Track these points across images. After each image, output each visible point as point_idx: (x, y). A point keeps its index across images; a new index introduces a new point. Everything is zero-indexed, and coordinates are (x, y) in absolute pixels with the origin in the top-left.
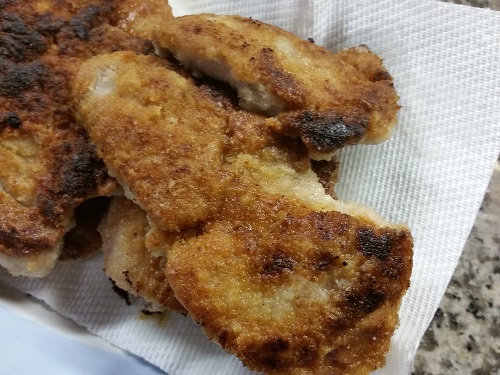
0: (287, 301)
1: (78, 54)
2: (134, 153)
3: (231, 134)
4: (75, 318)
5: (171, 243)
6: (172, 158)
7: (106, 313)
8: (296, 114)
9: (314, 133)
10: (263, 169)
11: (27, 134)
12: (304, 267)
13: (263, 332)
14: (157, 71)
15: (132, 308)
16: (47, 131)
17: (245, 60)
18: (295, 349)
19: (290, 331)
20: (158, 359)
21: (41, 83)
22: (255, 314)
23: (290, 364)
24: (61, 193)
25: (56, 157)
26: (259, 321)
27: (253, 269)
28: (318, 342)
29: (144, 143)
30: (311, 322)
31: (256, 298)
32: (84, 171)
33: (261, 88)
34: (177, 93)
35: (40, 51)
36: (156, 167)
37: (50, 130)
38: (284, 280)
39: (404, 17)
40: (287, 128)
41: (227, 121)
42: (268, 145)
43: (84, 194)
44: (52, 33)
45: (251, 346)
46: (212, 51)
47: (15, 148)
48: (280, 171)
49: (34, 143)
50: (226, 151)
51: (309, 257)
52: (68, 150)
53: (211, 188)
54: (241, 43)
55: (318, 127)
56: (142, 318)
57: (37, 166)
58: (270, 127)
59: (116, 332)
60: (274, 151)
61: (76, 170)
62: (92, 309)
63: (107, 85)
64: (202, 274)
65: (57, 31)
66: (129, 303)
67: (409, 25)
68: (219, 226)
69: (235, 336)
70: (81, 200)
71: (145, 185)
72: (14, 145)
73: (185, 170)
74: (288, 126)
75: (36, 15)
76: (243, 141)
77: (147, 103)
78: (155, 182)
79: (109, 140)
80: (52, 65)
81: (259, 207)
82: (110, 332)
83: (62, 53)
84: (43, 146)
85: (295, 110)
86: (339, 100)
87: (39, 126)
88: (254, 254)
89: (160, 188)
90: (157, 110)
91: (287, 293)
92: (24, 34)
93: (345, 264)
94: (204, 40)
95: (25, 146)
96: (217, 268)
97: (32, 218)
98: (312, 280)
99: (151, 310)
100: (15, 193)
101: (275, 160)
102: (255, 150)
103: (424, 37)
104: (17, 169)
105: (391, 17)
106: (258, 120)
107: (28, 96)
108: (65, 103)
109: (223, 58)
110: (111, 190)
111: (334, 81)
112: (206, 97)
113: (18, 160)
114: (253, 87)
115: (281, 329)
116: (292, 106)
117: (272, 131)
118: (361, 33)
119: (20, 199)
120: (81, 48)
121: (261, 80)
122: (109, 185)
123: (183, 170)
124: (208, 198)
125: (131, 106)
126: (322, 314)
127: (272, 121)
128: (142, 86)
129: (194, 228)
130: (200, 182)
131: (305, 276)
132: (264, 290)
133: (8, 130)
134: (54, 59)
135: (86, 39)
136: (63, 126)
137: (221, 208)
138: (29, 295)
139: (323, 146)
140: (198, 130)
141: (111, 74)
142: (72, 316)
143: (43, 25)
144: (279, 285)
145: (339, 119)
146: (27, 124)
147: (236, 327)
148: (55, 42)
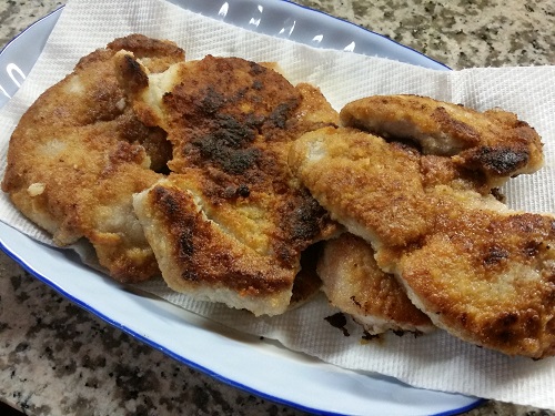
0: (509, 283)
1: (280, 139)
2: (357, 193)
3: (426, 171)
4: (306, 351)
5: (399, 257)
6: (389, 193)
7: (330, 345)
8: (475, 149)
9: (493, 161)
10: (457, 194)
11: (255, 202)
12: (518, 255)
13: (495, 310)
14: (357, 135)
15: (351, 338)
16: (269, 197)
17: (427, 117)
18: (523, 321)
19: (517, 307)
20: (391, 370)
21: (258, 163)
22: (485, 297)
23: (520, 336)
24: (294, 239)
25: (282, 216)
26: (489, 303)
27: (476, 263)
28: (540, 312)
29: (363, 185)
30: (531, 297)
31: (483, 285)
32: (310, 219)
33: (443, 135)
34: (378, 148)
35: (251, 140)
36: (378, 200)
37: (273, 195)
38: (503, 268)
39: (525, 82)
40: (470, 161)
41: (420, 163)
42: (456, 177)
43: (312, 237)
44: (258, 126)
45: (487, 324)
46: (400, 113)
47: (247, 213)
48: (470, 196)
49: (259, 207)
50: (425, 185)
51: (520, 247)
52: (292, 207)
53: (426, 209)
54: (419, 106)
55: (495, 156)
56: (362, 343)
57: (267, 225)
58: (455, 163)
59: (344, 358)
60: (461, 181)
61: (302, 219)
62: (318, 343)
63: (318, 153)
64: (436, 272)
65: (261, 124)
66: (347, 334)
67: (530, 87)
68: (437, 237)
69: (472, 317)
70: (310, 242)
71: (372, 214)
72: (246, 211)
73: (401, 198)
74: (471, 159)
75: (243, 114)
76: (437, 176)
77: (357, 158)
78: (379, 210)
79: (334, 187)
80: (263, 150)
81: (465, 219)
82: (339, 358)
83: (268, 140)
84: (268, 208)
85: (473, 147)
86: (503, 138)
87: (264, 194)
88: (473, 251)
89: (385, 213)
90: (367, 161)
91: (508, 277)
92: (238, 128)
93: (548, 247)
94: (392, 107)
95: (254, 211)
96: (446, 266)
97: (272, 263)
98: (526, 264)
99: (372, 333)
100: (254, 245)
101: (463, 188)
102: (447, 181)
103: (544, 94)
104: (250, 228)
105: (514, 84)
106: (445, 160)
107: (251, 173)
108: (278, 175)
109: (408, 118)
110: (333, 232)
111: (493, 126)
112: (398, 149)
113: (251, 222)
114: (435, 136)
115: (509, 305)
116: (470, 143)
117: (458, 166)
118: (491, 100)
119: (258, 250)
120: (283, 134)
121: (442, 129)
122: (330, 228)
123: (400, 198)
124: (424, 217)
125: (345, 162)
126: (539, 288)
127: (455, 158)
128: (350, 147)
129: (417, 242)
130: (415, 206)
131: (519, 262)
132: (488, 278)
133: (241, 198)
134: (264, 145)
135: (285, 127)
136: (281, 192)
137: (435, 223)
138: (262, 338)
139: (501, 170)
140: (400, 171)
141: (319, 145)
142: (303, 350)
143: (250, 121)
144: (500, 272)
145: (508, 150)
146: (254, 194)
147: (471, 309)
148: (260, 133)
